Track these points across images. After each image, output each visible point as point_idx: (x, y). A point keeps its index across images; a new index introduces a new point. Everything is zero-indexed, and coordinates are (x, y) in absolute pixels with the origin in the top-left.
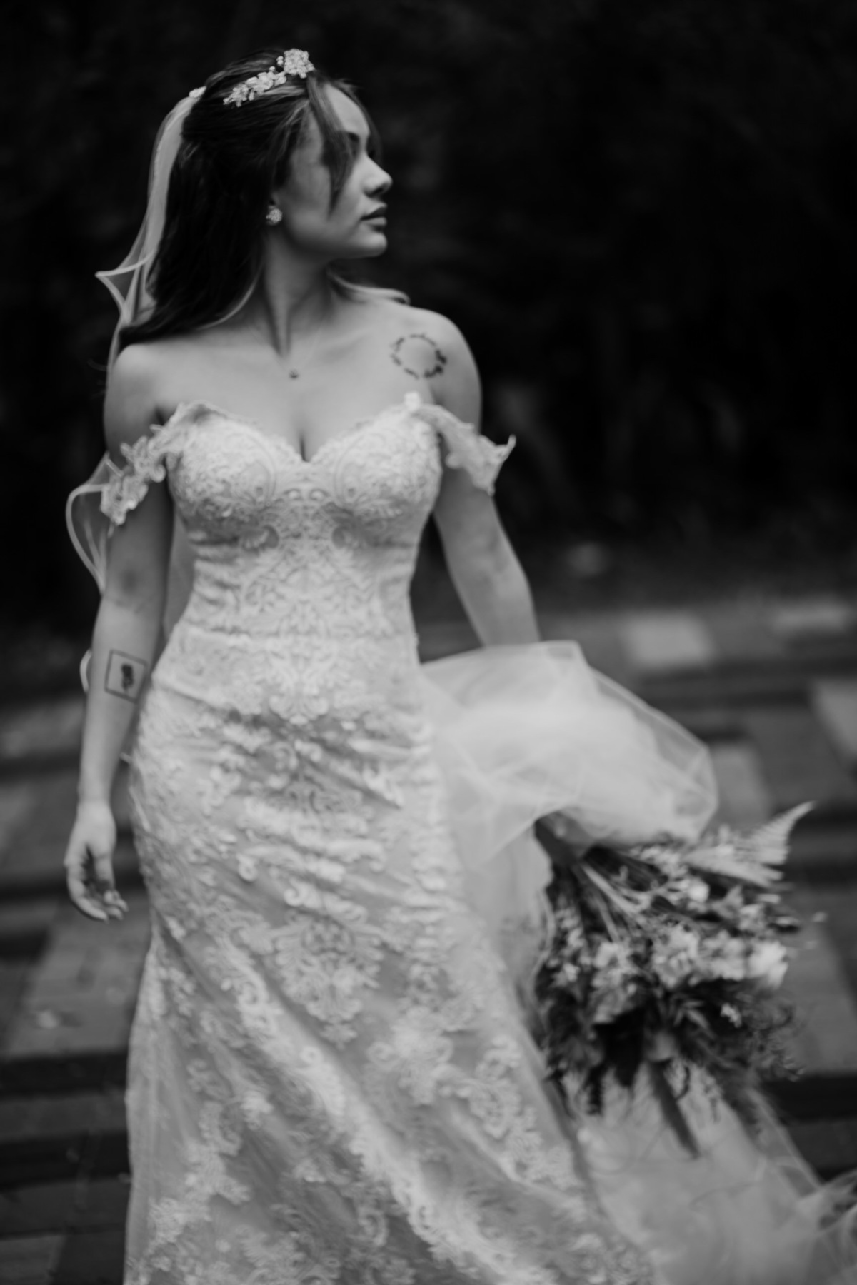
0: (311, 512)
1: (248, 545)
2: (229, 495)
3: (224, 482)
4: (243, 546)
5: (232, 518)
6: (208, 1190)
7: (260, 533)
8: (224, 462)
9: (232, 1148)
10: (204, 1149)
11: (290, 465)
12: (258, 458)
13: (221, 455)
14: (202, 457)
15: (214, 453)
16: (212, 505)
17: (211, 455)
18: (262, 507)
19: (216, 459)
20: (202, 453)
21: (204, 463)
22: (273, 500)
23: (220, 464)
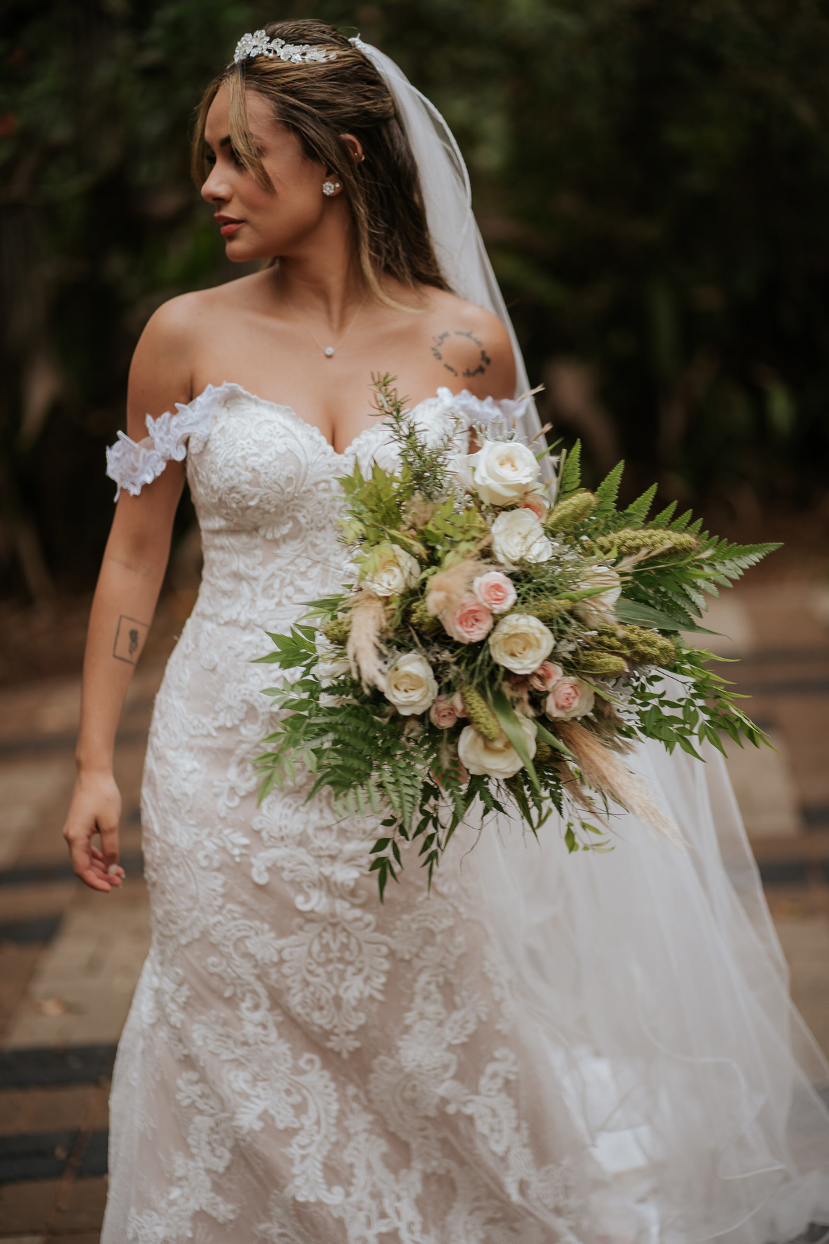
1: (269, 536)
2: (258, 485)
3: (254, 470)
4: (264, 537)
5: (257, 507)
6: (193, 1205)
7: (284, 524)
8: (255, 450)
9: (220, 1166)
10: (191, 1164)
11: (323, 455)
12: (290, 447)
13: (252, 443)
14: (231, 443)
15: (244, 439)
16: (238, 493)
17: (240, 441)
18: (290, 497)
19: (246, 446)
20: (231, 439)
21: (233, 449)
22: (301, 491)
23: (250, 451)
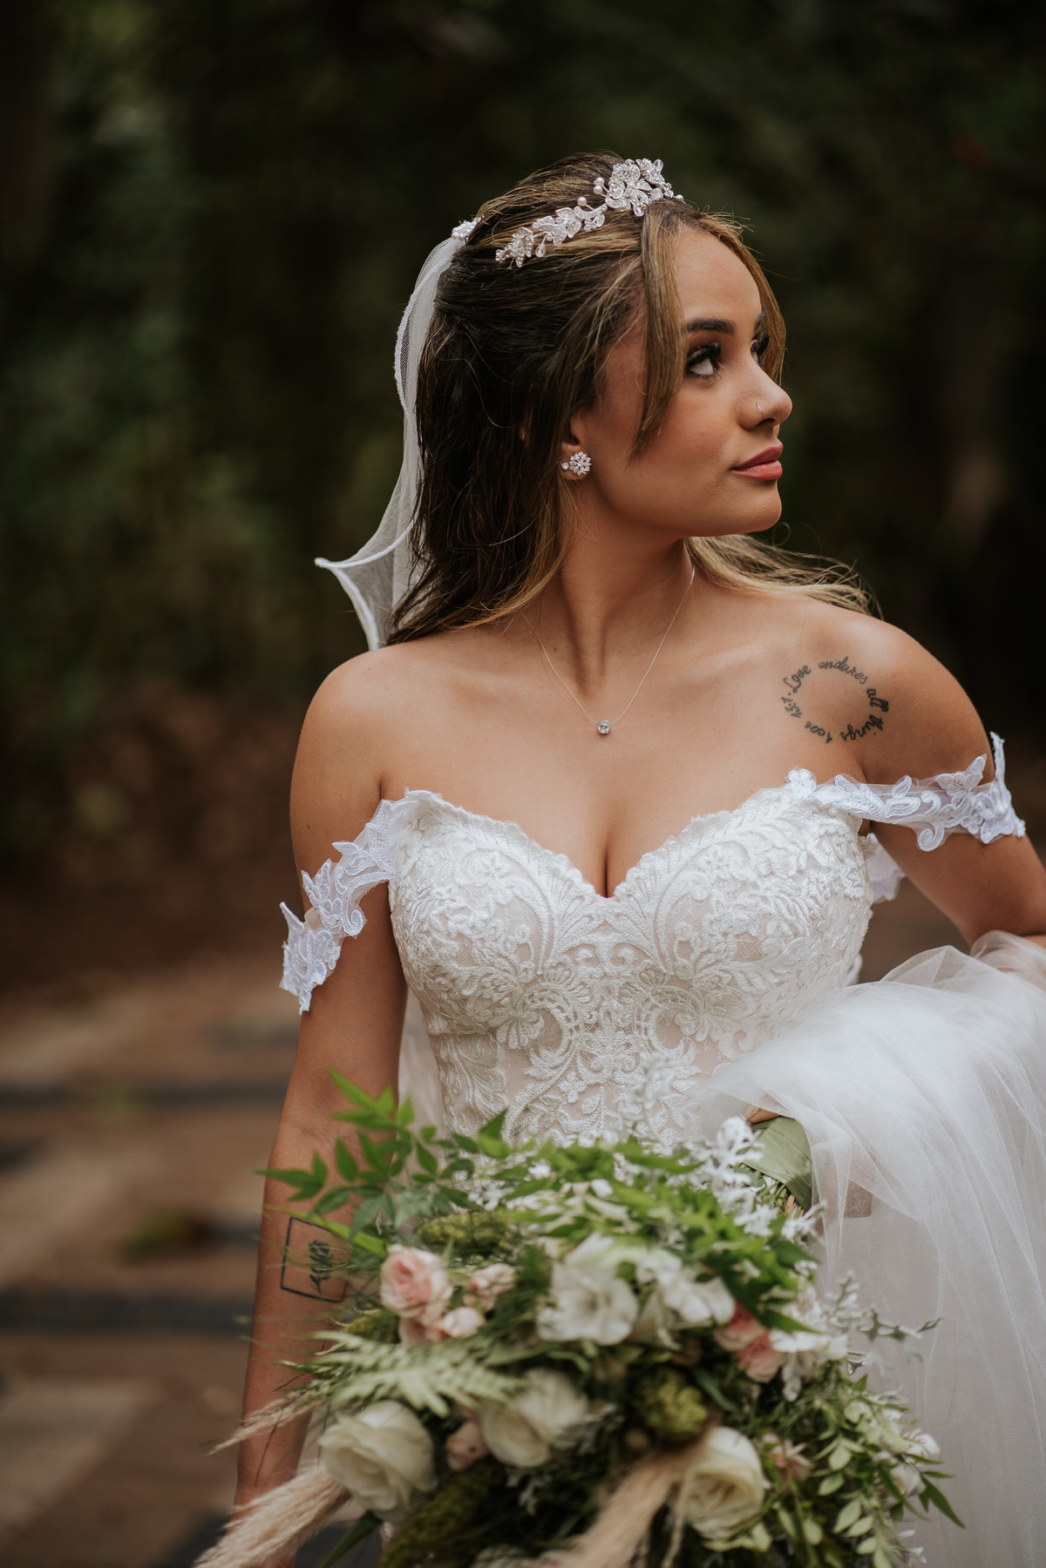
0: (617, 983)
1: (513, 1044)
2: (470, 960)
3: (460, 935)
5: (480, 998)
7: (531, 1023)
8: (461, 902)
11: (577, 901)
12: (518, 892)
13: (455, 890)
14: (424, 892)
15: (443, 884)
16: (444, 975)
17: (438, 889)
18: (531, 976)
19: (446, 896)
20: (424, 886)
21: (426, 904)
22: (547, 965)
23: (453, 905)
